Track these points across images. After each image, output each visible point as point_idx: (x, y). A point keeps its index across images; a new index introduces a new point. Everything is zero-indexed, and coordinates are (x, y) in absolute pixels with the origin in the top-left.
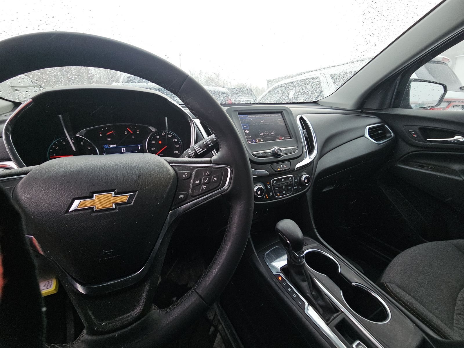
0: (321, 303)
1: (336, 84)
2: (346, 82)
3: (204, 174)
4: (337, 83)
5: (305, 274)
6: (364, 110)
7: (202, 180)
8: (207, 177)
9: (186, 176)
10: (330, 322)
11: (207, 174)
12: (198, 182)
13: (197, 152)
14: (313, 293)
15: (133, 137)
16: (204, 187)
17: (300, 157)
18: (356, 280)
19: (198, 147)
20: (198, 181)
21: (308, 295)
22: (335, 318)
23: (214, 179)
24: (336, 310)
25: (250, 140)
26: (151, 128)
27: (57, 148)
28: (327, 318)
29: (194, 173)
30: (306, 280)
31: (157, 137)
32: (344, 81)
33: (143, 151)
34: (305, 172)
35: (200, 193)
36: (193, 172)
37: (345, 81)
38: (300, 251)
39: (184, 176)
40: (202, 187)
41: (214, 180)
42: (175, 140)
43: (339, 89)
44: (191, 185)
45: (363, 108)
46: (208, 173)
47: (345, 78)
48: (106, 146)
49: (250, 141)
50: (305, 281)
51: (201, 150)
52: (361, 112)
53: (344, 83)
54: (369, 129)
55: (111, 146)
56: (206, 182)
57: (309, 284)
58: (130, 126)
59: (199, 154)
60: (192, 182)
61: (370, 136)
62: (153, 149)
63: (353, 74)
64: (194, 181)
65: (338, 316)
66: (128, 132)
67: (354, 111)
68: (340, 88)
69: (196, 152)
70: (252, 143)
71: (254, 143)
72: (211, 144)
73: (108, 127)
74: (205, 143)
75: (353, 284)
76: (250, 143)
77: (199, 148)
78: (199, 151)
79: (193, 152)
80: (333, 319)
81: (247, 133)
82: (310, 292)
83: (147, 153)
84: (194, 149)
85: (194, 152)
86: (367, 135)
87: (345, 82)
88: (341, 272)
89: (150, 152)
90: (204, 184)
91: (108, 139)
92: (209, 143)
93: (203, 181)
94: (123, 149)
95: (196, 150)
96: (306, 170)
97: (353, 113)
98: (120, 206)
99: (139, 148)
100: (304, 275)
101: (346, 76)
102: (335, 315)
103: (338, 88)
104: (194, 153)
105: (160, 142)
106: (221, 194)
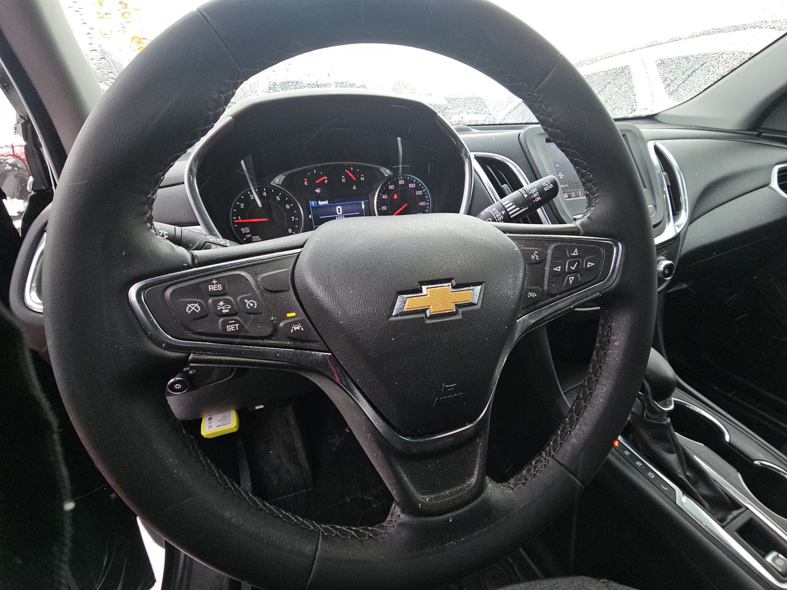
0: (705, 491)
1: (705, 78)
2: (728, 74)
3: (568, 255)
4: (709, 75)
5: (672, 441)
6: (763, 133)
7: (567, 266)
8: (575, 259)
9: (536, 257)
10: (727, 524)
11: (574, 254)
12: (558, 269)
13: (510, 213)
14: (688, 474)
15: (354, 186)
16: (570, 278)
17: (658, 225)
18: (761, 456)
19: (511, 204)
20: (560, 267)
21: (681, 476)
22: (735, 518)
23: (589, 263)
24: (736, 505)
25: (568, 193)
26: (383, 169)
27: (242, 206)
28: (719, 516)
29: (550, 252)
30: (675, 451)
31: (391, 187)
32: (722, 71)
33: (369, 213)
34: (663, 255)
35: (563, 289)
36: (547, 249)
37: (727, 70)
38: (666, 400)
39: (533, 257)
40: (567, 278)
41: (588, 266)
42: (419, 193)
43: (709, 87)
44: (547, 274)
45: (762, 129)
46: (576, 253)
47: (728, 66)
48: (313, 203)
49: (566, 194)
50: (671, 452)
51: (518, 209)
52: (759, 136)
53: (724, 75)
54: (780, 171)
55: (321, 203)
56: (573, 269)
57: (679, 457)
58: (349, 166)
59: (512, 217)
60: (547, 268)
61: (781, 187)
62: (384, 208)
63: (746, 58)
64: (551, 268)
65: (740, 514)
66: (347, 177)
67: (744, 134)
68: (712, 85)
69: (507, 212)
70: (571, 198)
71: (574, 197)
72: (539, 198)
73: (316, 168)
74: (526, 196)
75: (756, 462)
76: (566, 197)
77: (514, 206)
78: (514, 211)
79: (501, 213)
80: (732, 520)
81: (561, 178)
82: (682, 472)
83: (375, 215)
84: (504, 207)
85: (503, 212)
86: (775, 184)
87: (726, 73)
88: (732, 442)
89: (380, 215)
90: (570, 272)
91: (316, 191)
92: (535, 195)
93: (569, 267)
94: (339, 209)
95: (508, 210)
96: (666, 252)
97: (741, 138)
98: (465, 309)
99: (363, 207)
100: (670, 442)
101: (732, 60)
102: (735, 513)
103: (709, 85)
104: (504, 215)
105: (395, 197)
106: (599, 292)
